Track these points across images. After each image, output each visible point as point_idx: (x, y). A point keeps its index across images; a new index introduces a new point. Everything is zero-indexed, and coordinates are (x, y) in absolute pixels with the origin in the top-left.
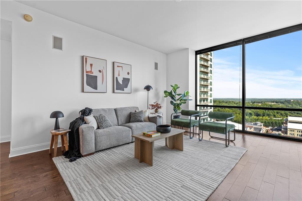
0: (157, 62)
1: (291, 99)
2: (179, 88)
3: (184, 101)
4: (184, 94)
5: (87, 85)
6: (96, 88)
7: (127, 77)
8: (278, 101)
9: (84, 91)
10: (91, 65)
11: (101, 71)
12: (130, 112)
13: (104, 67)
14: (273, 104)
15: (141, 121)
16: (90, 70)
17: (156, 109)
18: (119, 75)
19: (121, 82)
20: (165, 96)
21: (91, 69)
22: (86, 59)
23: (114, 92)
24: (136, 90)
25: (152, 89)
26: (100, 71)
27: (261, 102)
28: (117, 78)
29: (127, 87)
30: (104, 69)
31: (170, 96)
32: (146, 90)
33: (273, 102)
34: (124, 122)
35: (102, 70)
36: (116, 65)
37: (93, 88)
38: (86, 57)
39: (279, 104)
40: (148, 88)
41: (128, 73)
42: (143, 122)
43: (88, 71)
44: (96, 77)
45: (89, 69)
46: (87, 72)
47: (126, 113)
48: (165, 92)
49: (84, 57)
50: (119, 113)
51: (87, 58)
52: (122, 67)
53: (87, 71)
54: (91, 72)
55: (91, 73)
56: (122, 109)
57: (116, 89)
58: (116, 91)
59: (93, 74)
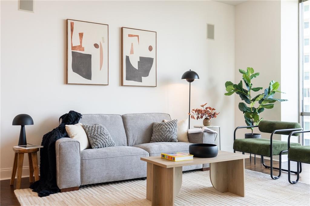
0: (211, 23)
2: (257, 76)
3: (268, 103)
4: (269, 89)
5: (74, 71)
6: (88, 76)
9: (68, 83)
10: (81, 35)
11: (99, 45)
12: (152, 122)
13: (103, 38)
15: (172, 140)
16: (79, 44)
17: (206, 119)
18: (132, 52)
19: (135, 65)
20: (227, 92)
21: (81, 42)
22: (72, 24)
23: (122, 84)
24: (167, 81)
25: (198, 78)
26: (96, 46)
28: (127, 58)
29: (148, 75)
30: (104, 42)
31: (237, 93)
32: (185, 80)
34: (140, 141)
35: (101, 44)
36: (126, 32)
37: (84, 77)
38: (72, 21)
41: (150, 48)
42: (175, 142)
43: (75, 47)
44: (90, 56)
45: (76, 43)
46: (73, 48)
47: (145, 124)
48: (228, 84)
49: (69, 22)
50: (130, 124)
51: (73, 23)
52: (138, 36)
53: (73, 46)
54: (80, 47)
55: (80, 50)
56: (137, 117)
57: (127, 79)
58: (126, 82)
59: (83, 50)
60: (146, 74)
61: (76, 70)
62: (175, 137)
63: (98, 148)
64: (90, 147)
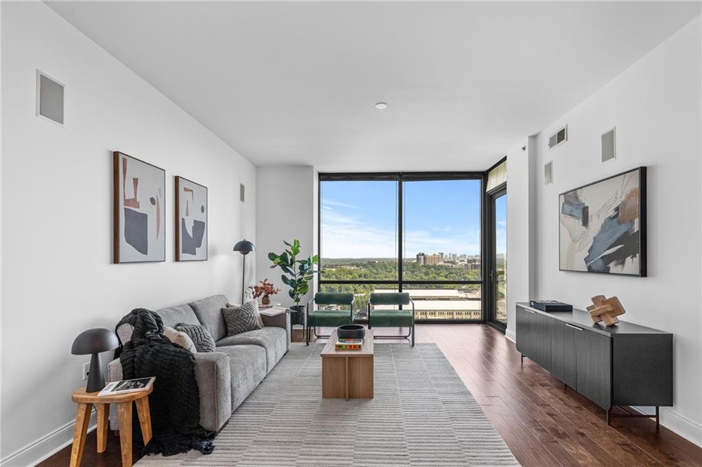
0: (243, 183)
1: (376, 259)
3: (307, 275)
5: (127, 241)
6: (144, 250)
7: (201, 218)
8: (359, 262)
9: (119, 261)
10: (136, 181)
11: (156, 199)
13: (160, 190)
14: (352, 268)
15: (256, 328)
16: (134, 197)
17: (266, 296)
18: (187, 215)
19: (190, 232)
20: (272, 265)
21: (136, 194)
22: (125, 161)
23: (177, 259)
26: (152, 201)
27: (336, 265)
29: (200, 246)
30: (160, 195)
32: (238, 252)
33: (353, 265)
36: (181, 184)
37: (139, 251)
38: (125, 157)
39: (361, 269)
40: (244, 247)
41: (202, 209)
43: (129, 200)
44: (146, 216)
45: (130, 196)
46: (127, 202)
48: (271, 255)
49: (121, 157)
52: (192, 191)
53: (127, 198)
54: (135, 202)
55: (134, 207)
57: (183, 251)
58: (182, 256)
59: (138, 207)
60: (199, 243)
61: (129, 238)
62: (258, 323)
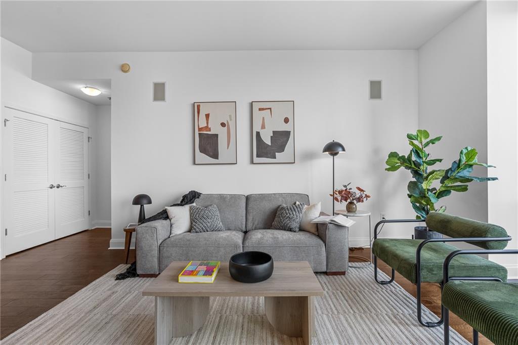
2: (437, 143)
3: (459, 184)
4: (460, 160)
5: (201, 152)
6: (215, 156)
7: (284, 128)
9: (196, 164)
10: (207, 116)
11: (226, 123)
13: (230, 116)
16: (206, 125)
18: (263, 127)
19: (268, 142)
20: (388, 167)
21: (207, 123)
22: (198, 107)
23: (252, 162)
24: (309, 156)
25: (344, 150)
26: (223, 125)
28: (258, 134)
29: (283, 151)
30: (231, 120)
31: (407, 167)
32: (328, 153)
34: (261, 225)
35: (228, 122)
36: (256, 107)
37: (211, 157)
38: (197, 104)
41: (286, 120)
43: (202, 128)
44: (217, 136)
45: (203, 124)
46: (200, 129)
47: (269, 206)
48: (393, 155)
50: (251, 205)
51: (199, 105)
52: (270, 109)
53: (200, 127)
54: (207, 128)
55: (207, 131)
56: (262, 197)
57: (258, 156)
58: (256, 160)
59: (210, 131)
60: (281, 149)
61: (203, 150)
62: (295, 225)
63: (197, 232)
64: (190, 231)
